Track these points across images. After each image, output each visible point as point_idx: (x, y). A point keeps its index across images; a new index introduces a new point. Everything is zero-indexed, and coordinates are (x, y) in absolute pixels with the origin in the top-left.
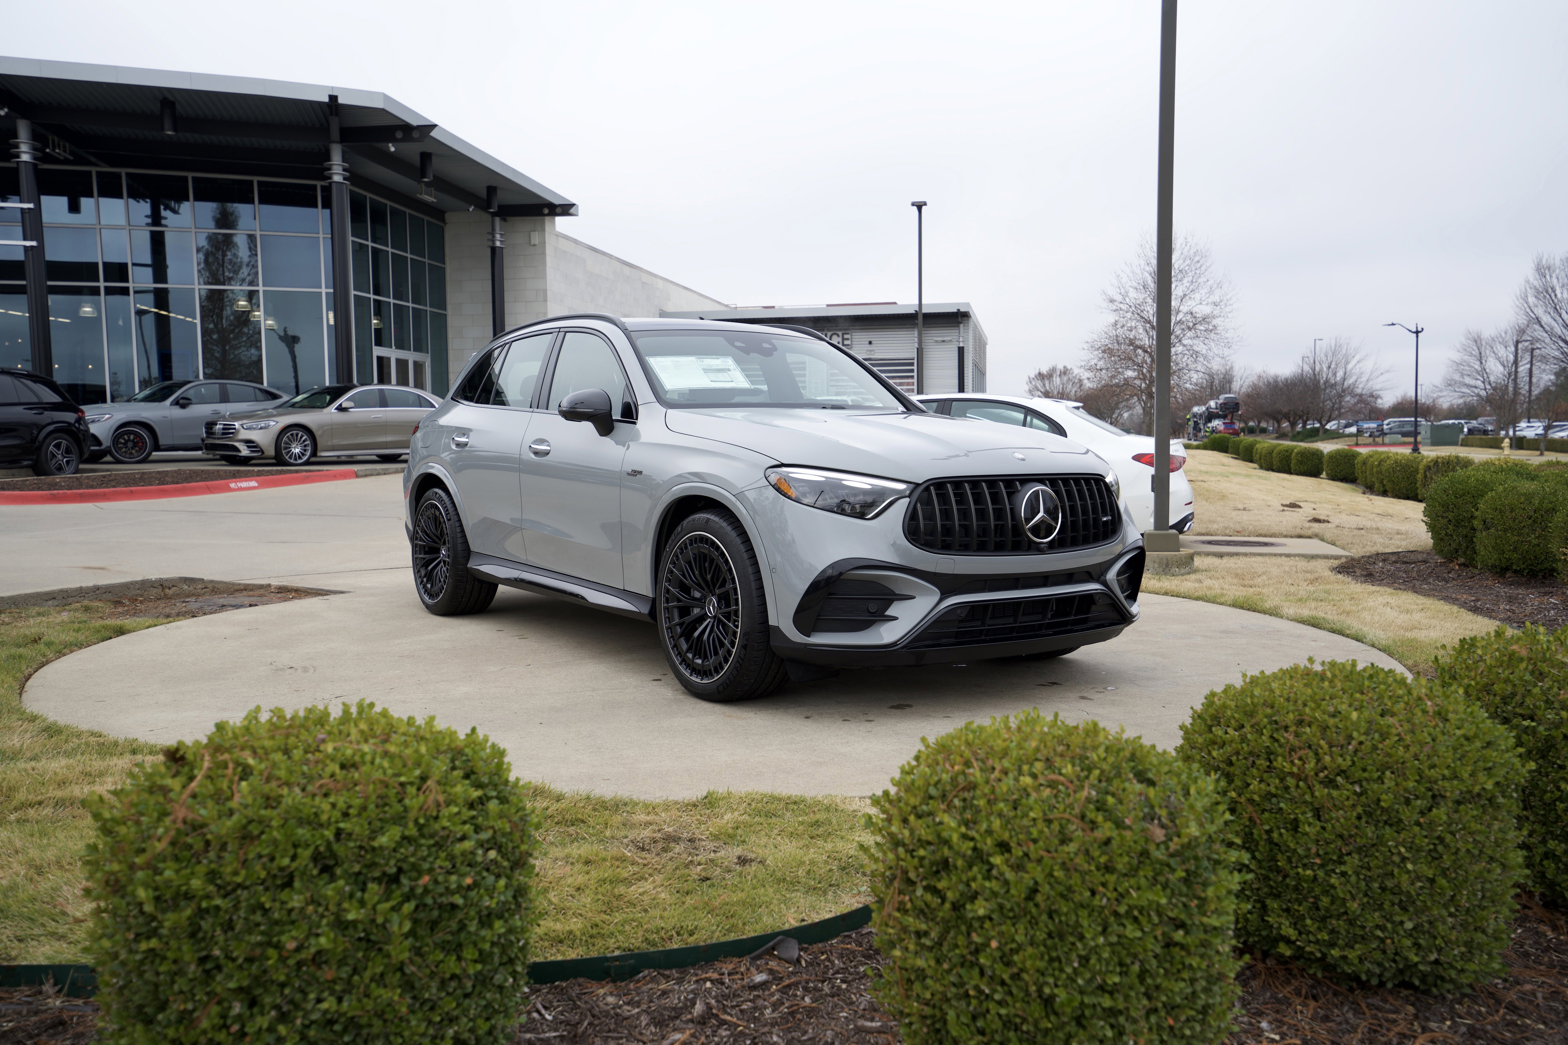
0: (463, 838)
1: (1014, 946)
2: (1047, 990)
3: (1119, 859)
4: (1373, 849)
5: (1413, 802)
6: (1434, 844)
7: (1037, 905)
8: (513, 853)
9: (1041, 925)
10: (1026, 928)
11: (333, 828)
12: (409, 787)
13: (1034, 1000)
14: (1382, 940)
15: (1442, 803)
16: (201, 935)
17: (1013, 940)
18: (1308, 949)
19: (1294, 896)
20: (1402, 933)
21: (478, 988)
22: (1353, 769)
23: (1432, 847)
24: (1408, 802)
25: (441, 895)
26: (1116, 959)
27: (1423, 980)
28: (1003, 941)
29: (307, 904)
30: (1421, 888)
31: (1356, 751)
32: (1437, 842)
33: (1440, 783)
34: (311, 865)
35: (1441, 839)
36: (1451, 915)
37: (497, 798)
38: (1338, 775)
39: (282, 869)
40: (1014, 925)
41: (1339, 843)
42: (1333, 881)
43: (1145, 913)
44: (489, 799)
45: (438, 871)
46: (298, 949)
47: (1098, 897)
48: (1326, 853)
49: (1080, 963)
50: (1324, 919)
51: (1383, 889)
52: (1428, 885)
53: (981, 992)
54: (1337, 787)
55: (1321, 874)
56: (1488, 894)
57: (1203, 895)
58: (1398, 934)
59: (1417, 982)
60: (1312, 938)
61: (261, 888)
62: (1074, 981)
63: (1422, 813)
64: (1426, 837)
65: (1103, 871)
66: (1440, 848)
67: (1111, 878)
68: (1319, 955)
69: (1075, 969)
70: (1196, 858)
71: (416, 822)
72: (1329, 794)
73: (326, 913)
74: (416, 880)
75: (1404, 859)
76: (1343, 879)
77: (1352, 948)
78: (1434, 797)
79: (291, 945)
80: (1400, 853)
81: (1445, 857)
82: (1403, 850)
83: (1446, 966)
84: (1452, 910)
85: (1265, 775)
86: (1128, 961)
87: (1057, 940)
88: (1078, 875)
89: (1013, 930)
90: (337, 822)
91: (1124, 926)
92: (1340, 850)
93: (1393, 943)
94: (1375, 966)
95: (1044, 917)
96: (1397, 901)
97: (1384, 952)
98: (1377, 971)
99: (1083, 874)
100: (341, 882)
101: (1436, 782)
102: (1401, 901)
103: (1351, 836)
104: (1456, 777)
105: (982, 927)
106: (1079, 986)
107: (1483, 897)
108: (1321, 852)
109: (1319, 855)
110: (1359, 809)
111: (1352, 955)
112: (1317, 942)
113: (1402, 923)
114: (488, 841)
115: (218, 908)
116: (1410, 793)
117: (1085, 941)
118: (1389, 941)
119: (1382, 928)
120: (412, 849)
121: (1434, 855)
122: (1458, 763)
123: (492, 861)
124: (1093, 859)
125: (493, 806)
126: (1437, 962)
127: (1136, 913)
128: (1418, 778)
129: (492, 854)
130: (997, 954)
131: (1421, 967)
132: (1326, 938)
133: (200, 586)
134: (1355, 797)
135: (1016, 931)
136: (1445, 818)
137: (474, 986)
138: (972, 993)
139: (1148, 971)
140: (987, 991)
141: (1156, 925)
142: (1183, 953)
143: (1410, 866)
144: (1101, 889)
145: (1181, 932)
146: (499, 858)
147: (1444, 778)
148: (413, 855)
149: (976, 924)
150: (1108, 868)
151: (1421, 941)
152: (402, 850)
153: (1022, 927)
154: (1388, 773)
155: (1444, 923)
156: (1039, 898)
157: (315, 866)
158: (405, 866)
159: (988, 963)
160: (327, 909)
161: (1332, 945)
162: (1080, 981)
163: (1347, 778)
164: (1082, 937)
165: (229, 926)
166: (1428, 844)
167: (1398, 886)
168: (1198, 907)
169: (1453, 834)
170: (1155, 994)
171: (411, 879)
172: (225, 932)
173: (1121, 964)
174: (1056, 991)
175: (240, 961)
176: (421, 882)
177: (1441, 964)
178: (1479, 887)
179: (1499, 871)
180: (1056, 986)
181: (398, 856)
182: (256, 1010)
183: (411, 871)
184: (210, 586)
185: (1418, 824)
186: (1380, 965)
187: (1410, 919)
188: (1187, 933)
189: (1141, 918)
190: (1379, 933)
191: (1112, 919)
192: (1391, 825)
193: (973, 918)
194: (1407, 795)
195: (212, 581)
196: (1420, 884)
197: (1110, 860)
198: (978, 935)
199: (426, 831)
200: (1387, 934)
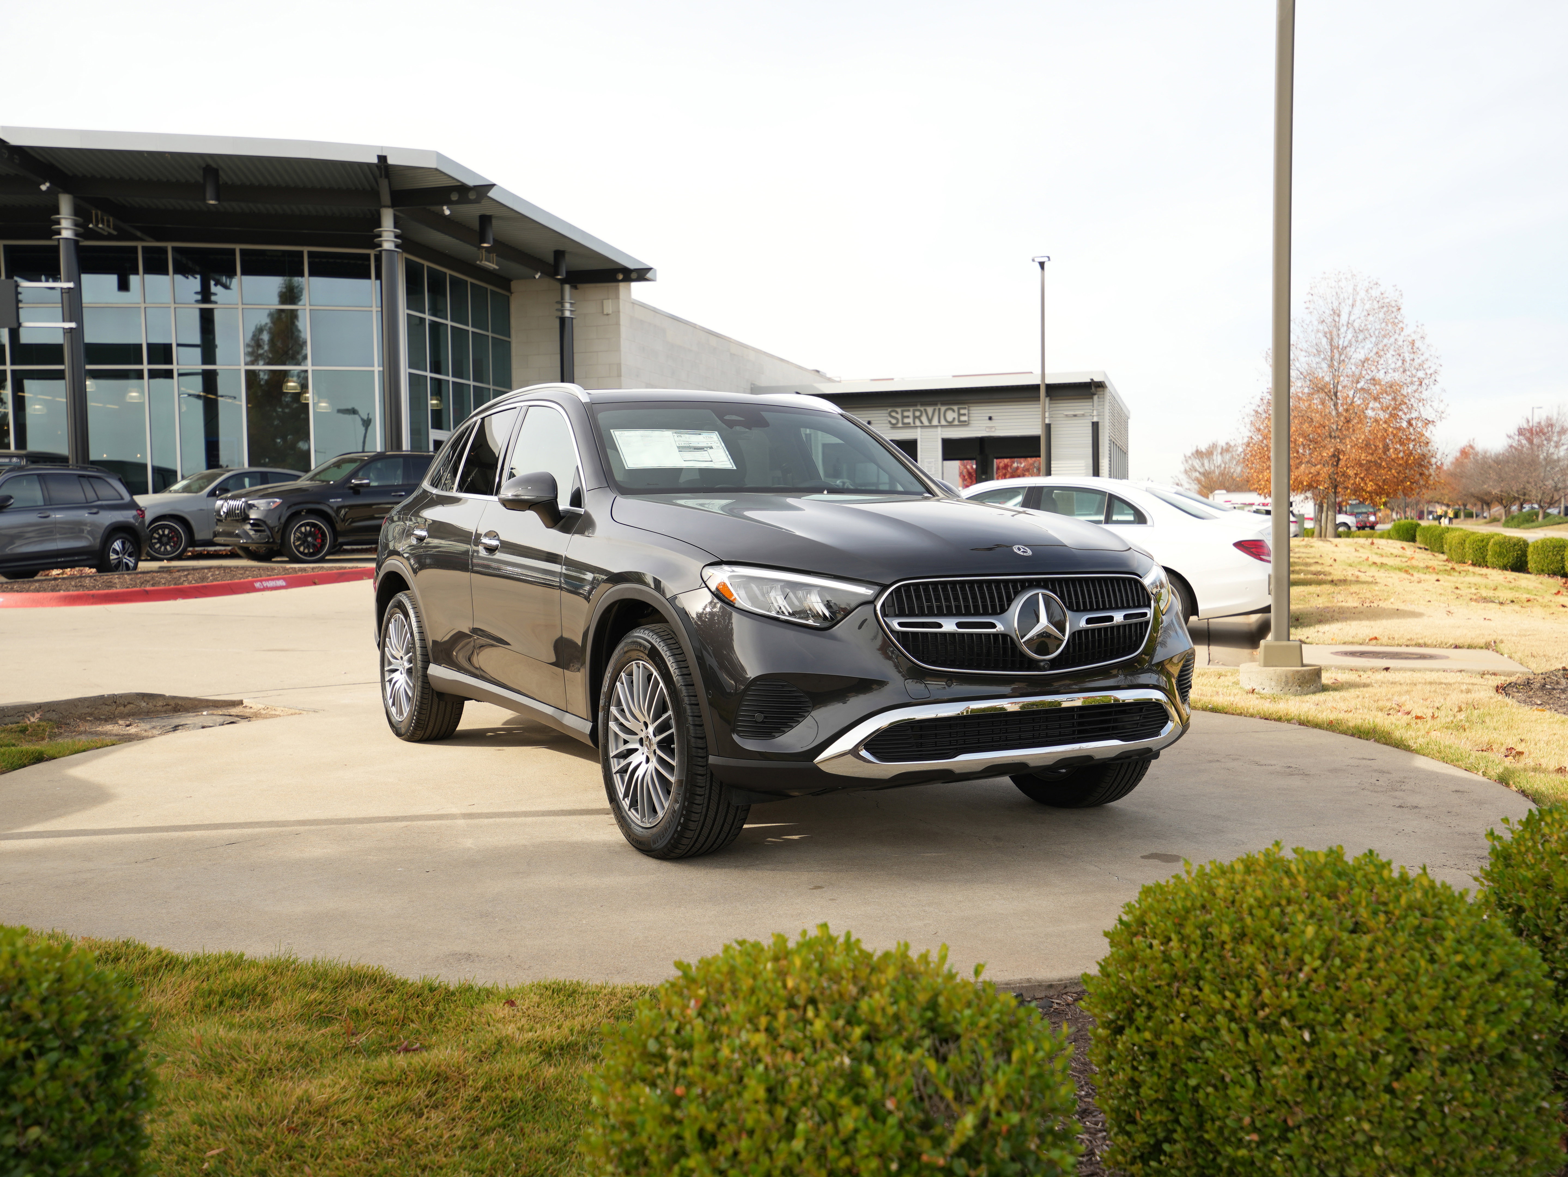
23: (1410, 1122)
32: (1416, 1116)
54: (1281, 1032)
55: (1258, 1155)
72: (1269, 1042)
75: (1371, 1140)
92: (1285, 1121)
103: (1297, 1103)
108: (1258, 1124)
110: (1309, 1065)
116: (1380, 1046)
128: (1388, 1024)
133: (161, 703)
134: (1304, 1048)
143: (1378, 1150)
154: (1350, 1016)
166: (1404, 1120)
179: (1513, 1158)
184: (172, 703)
194: (1376, 1048)
195: (174, 698)
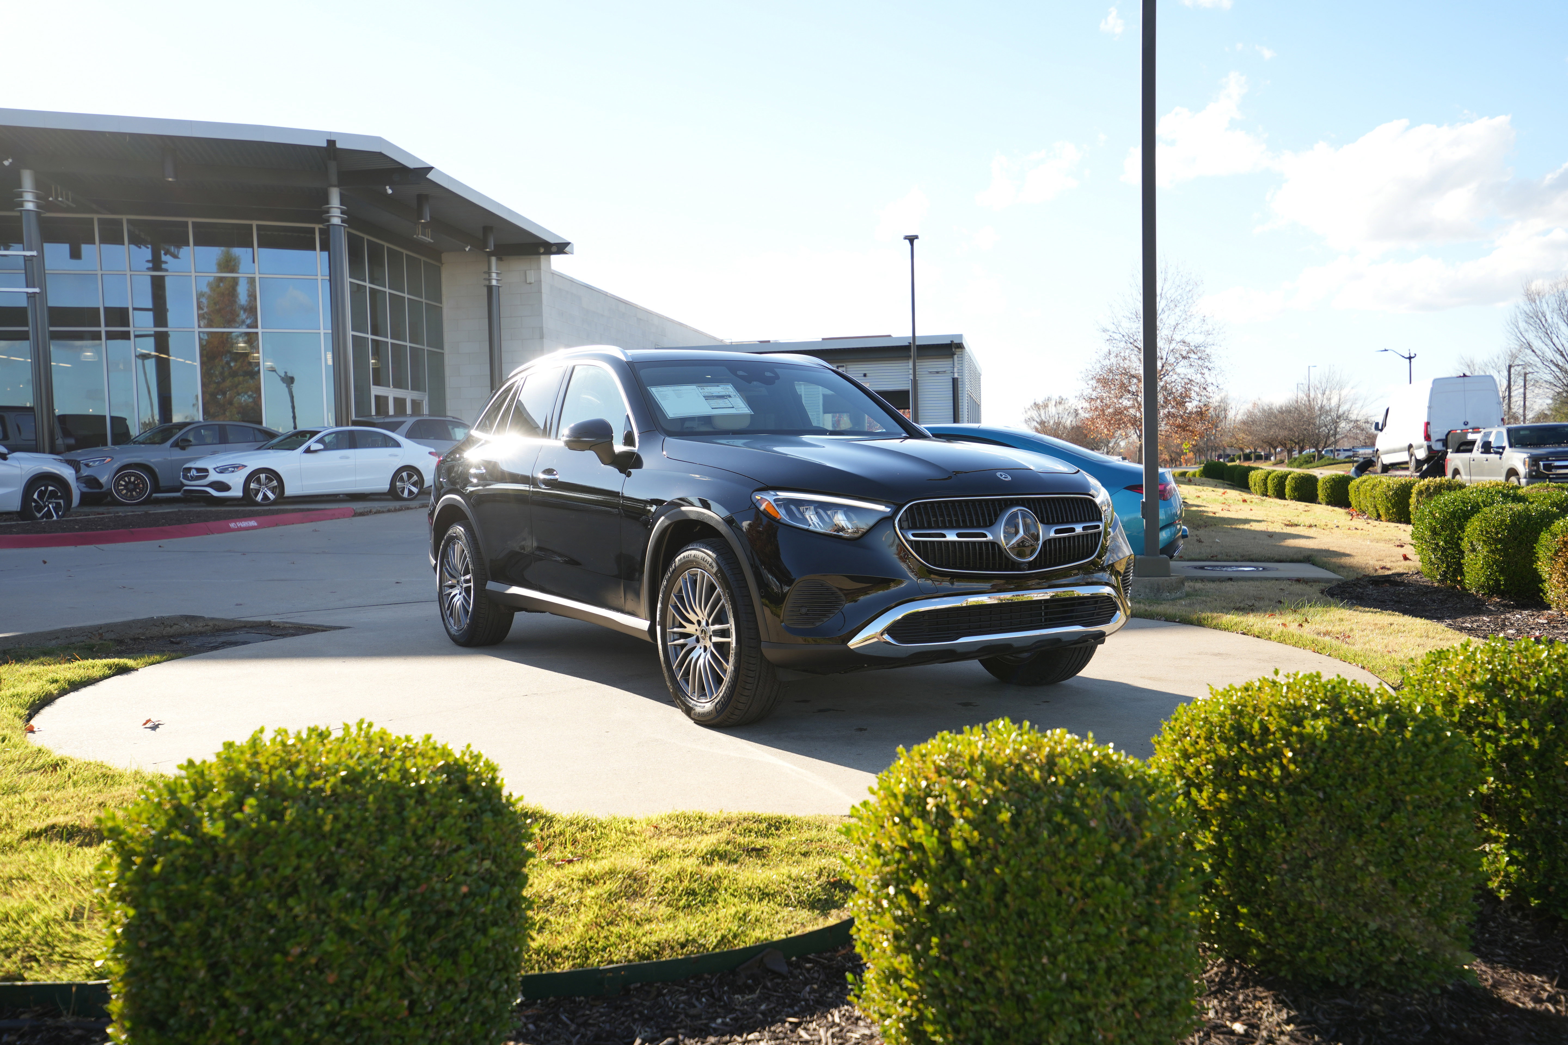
0: (459, 848)
1: (986, 945)
2: (1018, 987)
3: (1084, 860)
4: (1337, 853)
5: (1374, 807)
6: (1396, 847)
7: (1006, 906)
8: (507, 863)
9: (1011, 923)
10: (997, 928)
11: (335, 839)
12: (407, 800)
13: (1007, 998)
14: (1348, 942)
15: (1403, 808)
16: (209, 943)
17: (985, 940)
18: (1277, 952)
19: (1264, 901)
20: (1366, 933)
21: (475, 994)
22: (1316, 776)
24: (1369, 807)
25: (438, 902)
26: (1084, 956)
27: (1389, 980)
28: (975, 941)
29: (310, 912)
30: (1384, 890)
31: (1319, 759)
33: (1399, 788)
34: (314, 875)
35: (1402, 843)
36: (1413, 916)
37: (492, 811)
38: (1303, 782)
39: (286, 878)
40: (985, 925)
41: (1305, 847)
42: (1299, 885)
43: (1111, 911)
44: (483, 812)
45: (435, 879)
46: (303, 955)
47: (1064, 896)
48: (1293, 858)
49: (1049, 959)
50: (1292, 922)
51: (1347, 891)
52: (1390, 887)
53: (955, 991)
56: (1449, 895)
57: (1166, 894)
58: (1363, 935)
59: (1383, 983)
60: (1280, 941)
61: (267, 896)
62: (1044, 978)
63: (1383, 818)
64: (1387, 840)
65: (1070, 871)
66: (1401, 851)
67: (1078, 879)
68: (1288, 958)
69: (1043, 965)
70: (1159, 858)
71: (414, 833)
73: (328, 920)
74: (415, 888)
76: (1309, 883)
77: (1320, 950)
78: (1394, 801)
79: (296, 951)
80: (1363, 855)
81: (1406, 859)
82: (1365, 853)
83: (1410, 965)
84: (1414, 911)
85: (1233, 784)
86: (1095, 958)
87: (1026, 939)
88: (1044, 875)
89: (983, 930)
90: (339, 833)
91: (1090, 924)
93: (1358, 944)
94: (1343, 968)
95: (1015, 917)
96: (1361, 902)
97: (1350, 953)
98: (1344, 971)
99: (1050, 874)
100: (342, 890)
101: (1395, 788)
102: (1365, 903)
104: (1415, 782)
105: (955, 928)
106: (1049, 983)
107: (1444, 898)
109: (1285, 861)
111: (1321, 957)
112: (1286, 945)
113: (1366, 925)
114: (483, 852)
115: (226, 916)
117: (1054, 939)
118: (1354, 943)
119: (1348, 930)
120: (409, 859)
121: (1396, 857)
122: (1416, 768)
123: (487, 870)
124: (1059, 860)
125: (487, 818)
126: (1401, 962)
127: (1102, 911)
129: (487, 864)
130: (969, 953)
131: (1385, 967)
132: (1295, 941)
135: (987, 930)
136: (1405, 821)
137: (470, 991)
138: (946, 992)
139: (1114, 967)
140: (961, 990)
141: (1122, 922)
142: (1148, 950)
144: (1068, 889)
145: (1146, 929)
146: (493, 868)
147: (1403, 783)
148: (412, 864)
149: (949, 925)
150: (1075, 868)
151: (1387, 943)
152: (401, 860)
153: (993, 926)
155: (1407, 923)
156: (1008, 898)
157: (318, 876)
158: (404, 875)
159: (961, 963)
160: (329, 916)
161: (1301, 948)
162: (1049, 977)
163: (1311, 785)
164: (1050, 936)
165: (236, 934)
167: (1361, 888)
168: (1163, 905)
169: (1413, 837)
170: (1122, 991)
171: (409, 888)
172: (233, 939)
173: (1090, 962)
174: (1026, 988)
175: (248, 966)
176: (419, 890)
177: (1405, 964)
178: (1440, 889)
180: (1027, 983)
181: (397, 865)
182: (262, 1014)
183: (409, 879)
185: (1379, 827)
186: (1346, 965)
187: (1374, 921)
188: (1152, 930)
189: (1106, 915)
190: (1346, 935)
191: (1079, 917)
192: (1354, 830)
193: (945, 920)
196: (1383, 886)
197: (1076, 861)
198: (951, 936)
199: (422, 841)
200: (1352, 935)
